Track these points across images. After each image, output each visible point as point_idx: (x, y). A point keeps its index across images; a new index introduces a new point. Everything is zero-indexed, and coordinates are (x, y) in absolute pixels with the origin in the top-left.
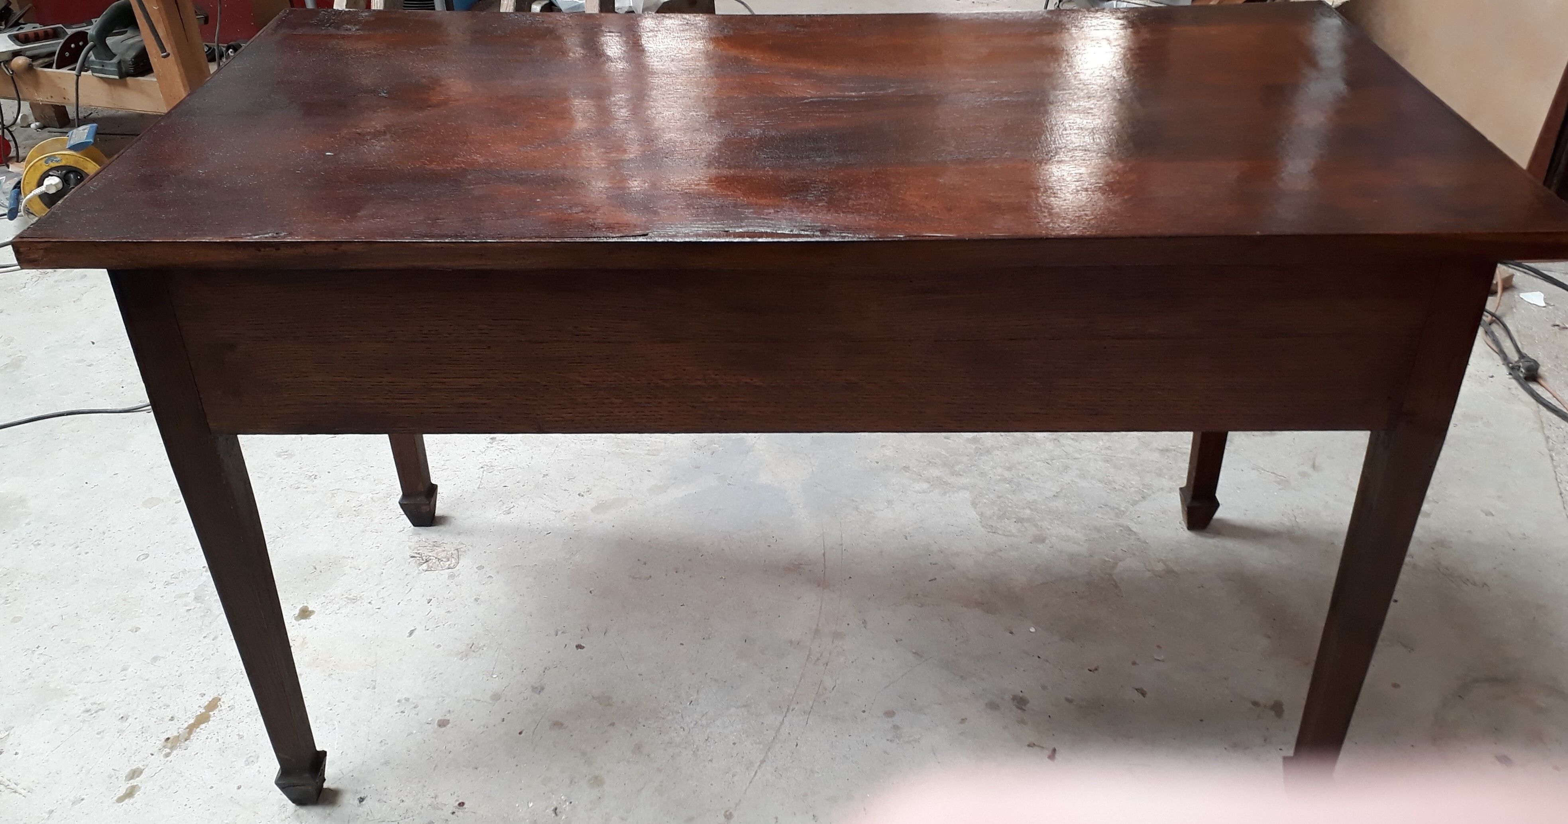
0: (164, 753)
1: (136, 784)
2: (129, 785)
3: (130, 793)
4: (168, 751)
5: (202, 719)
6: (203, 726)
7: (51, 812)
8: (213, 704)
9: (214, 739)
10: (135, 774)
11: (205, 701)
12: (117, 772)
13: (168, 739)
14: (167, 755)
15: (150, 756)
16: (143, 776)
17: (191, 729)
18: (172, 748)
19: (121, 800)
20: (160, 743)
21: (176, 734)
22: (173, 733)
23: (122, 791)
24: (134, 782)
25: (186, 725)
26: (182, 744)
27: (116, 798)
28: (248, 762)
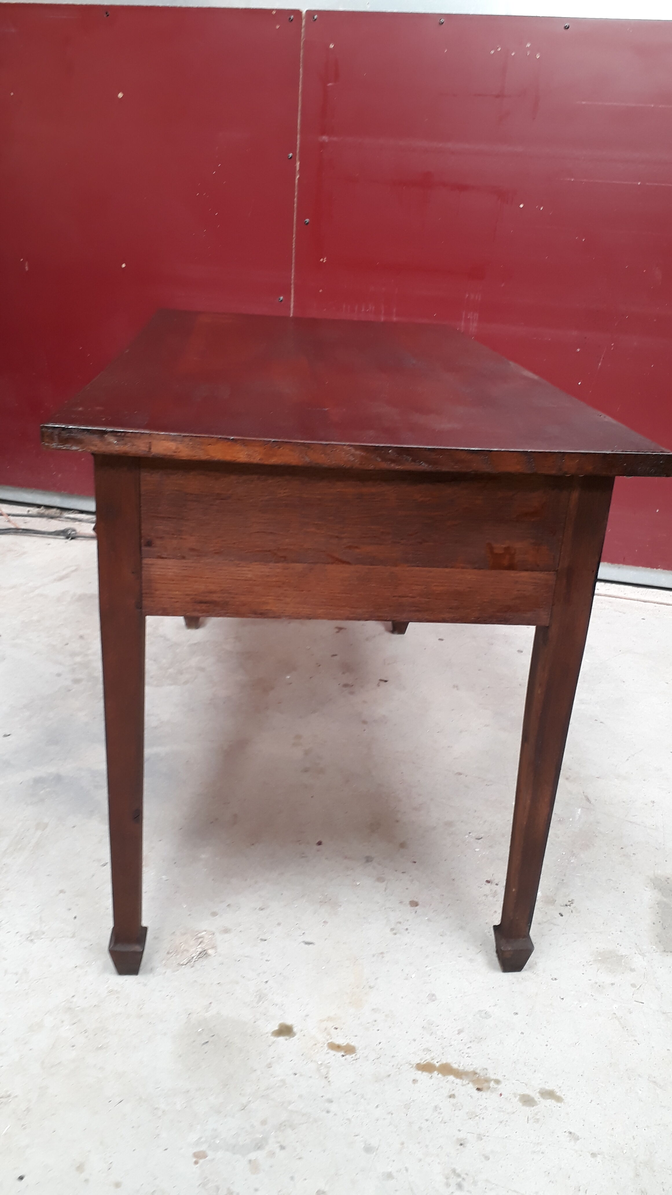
0: (496, 1086)
1: (538, 1095)
2: (541, 1099)
3: (549, 1094)
4: (492, 1084)
5: (446, 1070)
6: (455, 1066)
7: (594, 1155)
8: (426, 1068)
9: (469, 1050)
10: (527, 1101)
11: (423, 1076)
12: (530, 1117)
13: (478, 1089)
14: (497, 1082)
15: (502, 1096)
16: (527, 1092)
17: (459, 1074)
18: (487, 1080)
19: (559, 1099)
20: (484, 1094)
21: (471, 1085)
22: (471, 1088)
23: (550, 1102)
24: (537, 1096)
25: (458, 1081)
26: (481, 1074)
27: (559, 1104)
28: (487, 1015)
